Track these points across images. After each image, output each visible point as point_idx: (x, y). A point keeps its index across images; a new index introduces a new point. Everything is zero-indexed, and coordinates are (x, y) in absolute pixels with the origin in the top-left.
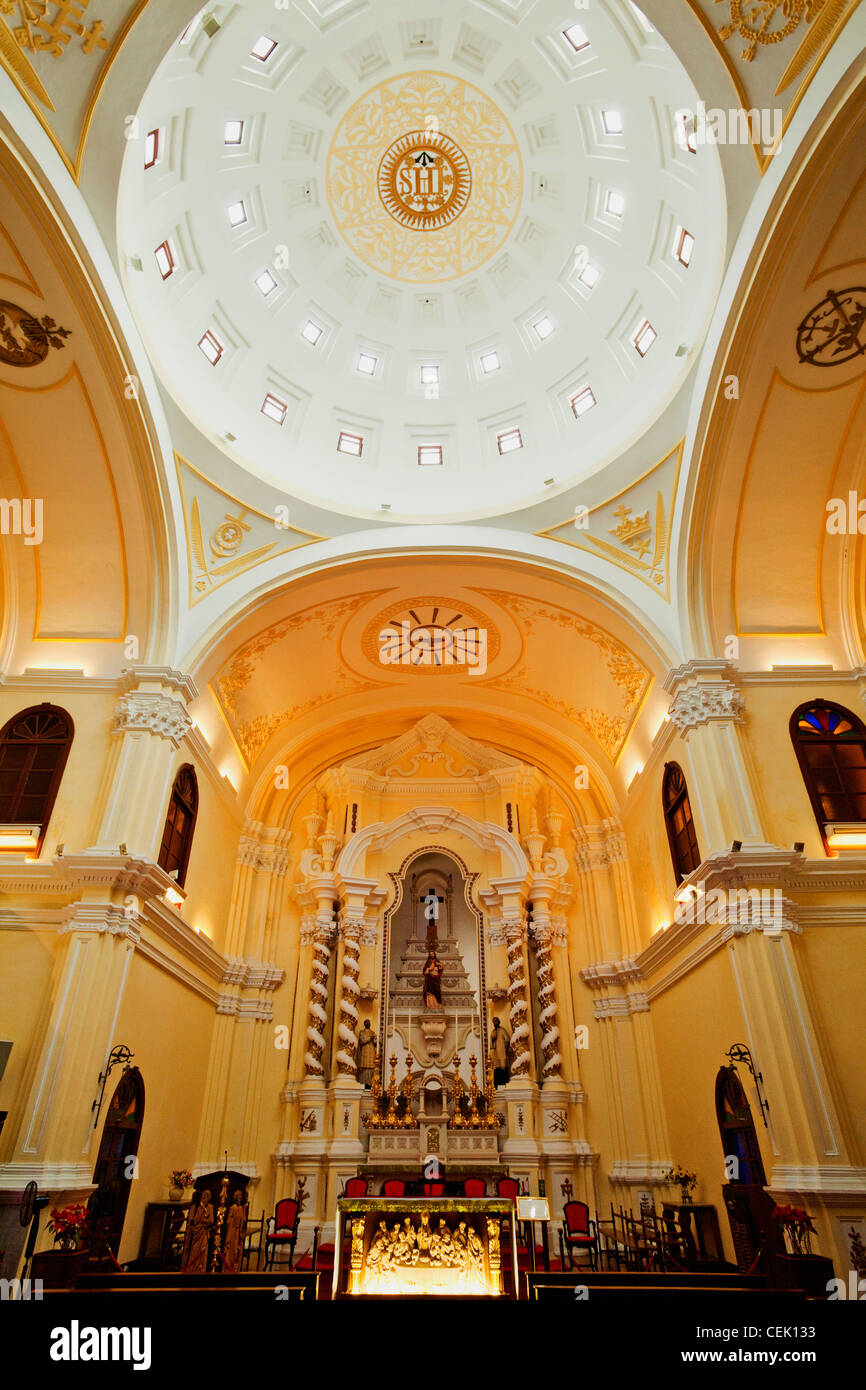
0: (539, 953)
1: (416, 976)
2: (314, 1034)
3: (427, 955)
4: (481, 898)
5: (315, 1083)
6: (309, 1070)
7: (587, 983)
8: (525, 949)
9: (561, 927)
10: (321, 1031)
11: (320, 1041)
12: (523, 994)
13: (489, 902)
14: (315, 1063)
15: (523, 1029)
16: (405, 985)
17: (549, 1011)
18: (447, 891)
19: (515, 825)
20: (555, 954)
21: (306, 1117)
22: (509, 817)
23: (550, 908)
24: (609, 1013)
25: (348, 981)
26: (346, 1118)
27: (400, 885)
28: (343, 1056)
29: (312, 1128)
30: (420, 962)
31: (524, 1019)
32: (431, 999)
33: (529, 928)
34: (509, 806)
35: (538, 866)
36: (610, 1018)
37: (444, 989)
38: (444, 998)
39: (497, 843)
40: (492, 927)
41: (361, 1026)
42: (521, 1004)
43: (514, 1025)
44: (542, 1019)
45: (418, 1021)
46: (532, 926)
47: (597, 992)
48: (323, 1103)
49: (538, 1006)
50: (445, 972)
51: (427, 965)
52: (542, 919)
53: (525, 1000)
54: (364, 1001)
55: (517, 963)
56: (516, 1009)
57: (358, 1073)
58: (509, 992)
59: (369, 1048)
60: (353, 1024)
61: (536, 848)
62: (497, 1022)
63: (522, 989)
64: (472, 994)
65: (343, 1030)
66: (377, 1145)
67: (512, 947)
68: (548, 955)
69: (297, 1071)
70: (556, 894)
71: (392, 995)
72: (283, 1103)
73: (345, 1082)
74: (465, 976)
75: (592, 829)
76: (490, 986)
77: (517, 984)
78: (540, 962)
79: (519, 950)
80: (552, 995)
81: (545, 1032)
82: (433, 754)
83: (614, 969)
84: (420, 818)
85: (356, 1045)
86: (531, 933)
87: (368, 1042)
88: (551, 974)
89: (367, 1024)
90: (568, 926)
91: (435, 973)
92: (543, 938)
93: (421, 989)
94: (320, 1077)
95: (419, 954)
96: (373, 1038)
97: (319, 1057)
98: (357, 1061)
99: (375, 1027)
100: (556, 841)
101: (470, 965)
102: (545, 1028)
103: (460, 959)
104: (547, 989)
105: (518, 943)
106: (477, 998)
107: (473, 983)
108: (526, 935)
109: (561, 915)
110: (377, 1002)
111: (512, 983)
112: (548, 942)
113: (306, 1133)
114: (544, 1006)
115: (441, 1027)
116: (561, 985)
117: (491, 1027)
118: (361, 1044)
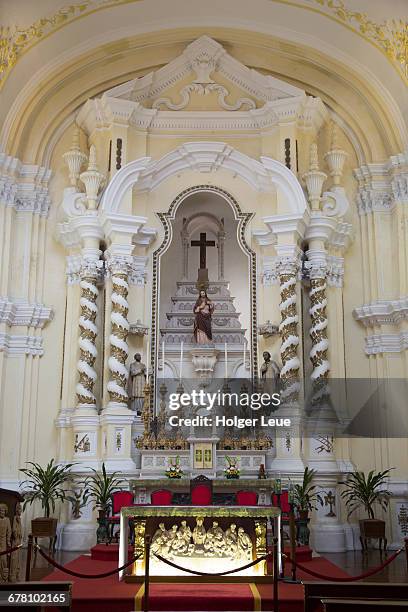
0: (313, 291)
1: (186, 315)
2: (84, 367)
3: (198, 296)
4: (254, 238)
5: (87, 410)
6: (81, 399)
7: (359, 322)
8: (298, 288)
9: (338, 268)
10: (91, 363)
11: (91, 373)
12: (295, 330)
13: (262, 242)
14: (86, 393)
15: (293, 363)
16: (175, 323)
17: (320, 346)
18: (219, 235)
19: (293, 162)
20: (328, 293)
21: (79, 440)
22: (288, 153)
23: (326, 248)
24: (380, 350)
25: (117, 318)
26: (119, 441)
27: (169, 225)
28: (113, 386)
29: (86, 449)
30: (191, 303)
31: (295, 353)
32: (202, 335)
33: (304, 268)
34: (287, 141)
35: (316, 205)
36: (381, 354)
37: (214, 327)
38: (214, 335)
39: (273, 180)
40: (266, 265)
41: (131, 359)
42: (292, 339)
43: (284, 359)
44: (313, 353)
45: (188, 355)
46: (307, 265)
47: (369, 331)
48: (95, 428)
49: (308, 342)
50: (215, 312)
51: (198, 304)
52: (318, 258)
53: (297, 335)
54: (133, 336)
55: (289, 301)
56: (287, 343)
57: (130, 402)
58: (280, 329)
59: (139, 379)
60: (124, 358)
61: (316, 186)
62: (267, 357)
63: (294, 325)
64: (243, 332)
65: (113, 363)
66: (150, 463)
67: (286, 285)
68: (322, 293)
69: (69, 400)
70: (335, 235)
71: (162, 333)
72: (57, 429)
73: (116, 410)
74: (236, 316)
75: (376, 167)
76: (261, 322)
77: (289, 320)
78: (313, 300)
79: (292, 287)
80: (324, 332)
81: (315, 365)
82: (204, 85)
83: (390, 307)
84: (190, 155)
85: (127, 376)
86: (306, 273)
87: (139, 374)
88: (323, 312)
89: (138, 358)
90: (344, 267)
91: (205, 311)
92: (317, 276)
93: (192, 327)
94: (93, 405)
95: (191, 295)
96: (143, 371)
97: (90, 388)
98: (129, 391)
99: (146, 361)
100: (337, 180)
101: (241, 305)
102: (315, 363)
103: (231, 300)
104: (320, 326)
105: (292, 280)
106: (247, 335)
107: (245, 322)
108: (300, 274)
109: (339, 255)
110: (148, 338)
111: (284, 319)
112: (323, 281)
113: (80, 453)
114: (314, 341)
115: (212, 361)
116: (334, 323)
117: (261, 361)
118: (132, 377)
